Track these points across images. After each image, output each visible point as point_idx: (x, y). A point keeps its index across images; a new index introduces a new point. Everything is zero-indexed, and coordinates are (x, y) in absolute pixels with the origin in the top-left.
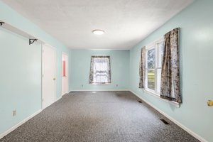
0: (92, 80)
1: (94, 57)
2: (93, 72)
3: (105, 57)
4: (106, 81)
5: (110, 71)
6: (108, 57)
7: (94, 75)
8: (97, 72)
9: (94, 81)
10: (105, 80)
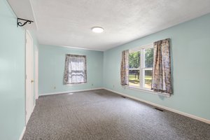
0: (67, 81)
1: (69, 55)
2: (68, 72)
3: (81, 56)
4: (82, 81)
5: (86, 71)
6: (84, 56)
7: (70, 75)
8: (73, 71)
9: (70, 81)
10: (81, 79)
